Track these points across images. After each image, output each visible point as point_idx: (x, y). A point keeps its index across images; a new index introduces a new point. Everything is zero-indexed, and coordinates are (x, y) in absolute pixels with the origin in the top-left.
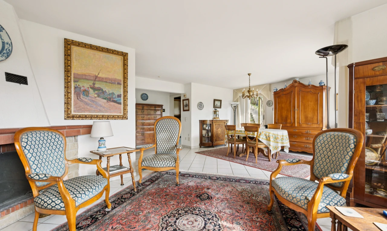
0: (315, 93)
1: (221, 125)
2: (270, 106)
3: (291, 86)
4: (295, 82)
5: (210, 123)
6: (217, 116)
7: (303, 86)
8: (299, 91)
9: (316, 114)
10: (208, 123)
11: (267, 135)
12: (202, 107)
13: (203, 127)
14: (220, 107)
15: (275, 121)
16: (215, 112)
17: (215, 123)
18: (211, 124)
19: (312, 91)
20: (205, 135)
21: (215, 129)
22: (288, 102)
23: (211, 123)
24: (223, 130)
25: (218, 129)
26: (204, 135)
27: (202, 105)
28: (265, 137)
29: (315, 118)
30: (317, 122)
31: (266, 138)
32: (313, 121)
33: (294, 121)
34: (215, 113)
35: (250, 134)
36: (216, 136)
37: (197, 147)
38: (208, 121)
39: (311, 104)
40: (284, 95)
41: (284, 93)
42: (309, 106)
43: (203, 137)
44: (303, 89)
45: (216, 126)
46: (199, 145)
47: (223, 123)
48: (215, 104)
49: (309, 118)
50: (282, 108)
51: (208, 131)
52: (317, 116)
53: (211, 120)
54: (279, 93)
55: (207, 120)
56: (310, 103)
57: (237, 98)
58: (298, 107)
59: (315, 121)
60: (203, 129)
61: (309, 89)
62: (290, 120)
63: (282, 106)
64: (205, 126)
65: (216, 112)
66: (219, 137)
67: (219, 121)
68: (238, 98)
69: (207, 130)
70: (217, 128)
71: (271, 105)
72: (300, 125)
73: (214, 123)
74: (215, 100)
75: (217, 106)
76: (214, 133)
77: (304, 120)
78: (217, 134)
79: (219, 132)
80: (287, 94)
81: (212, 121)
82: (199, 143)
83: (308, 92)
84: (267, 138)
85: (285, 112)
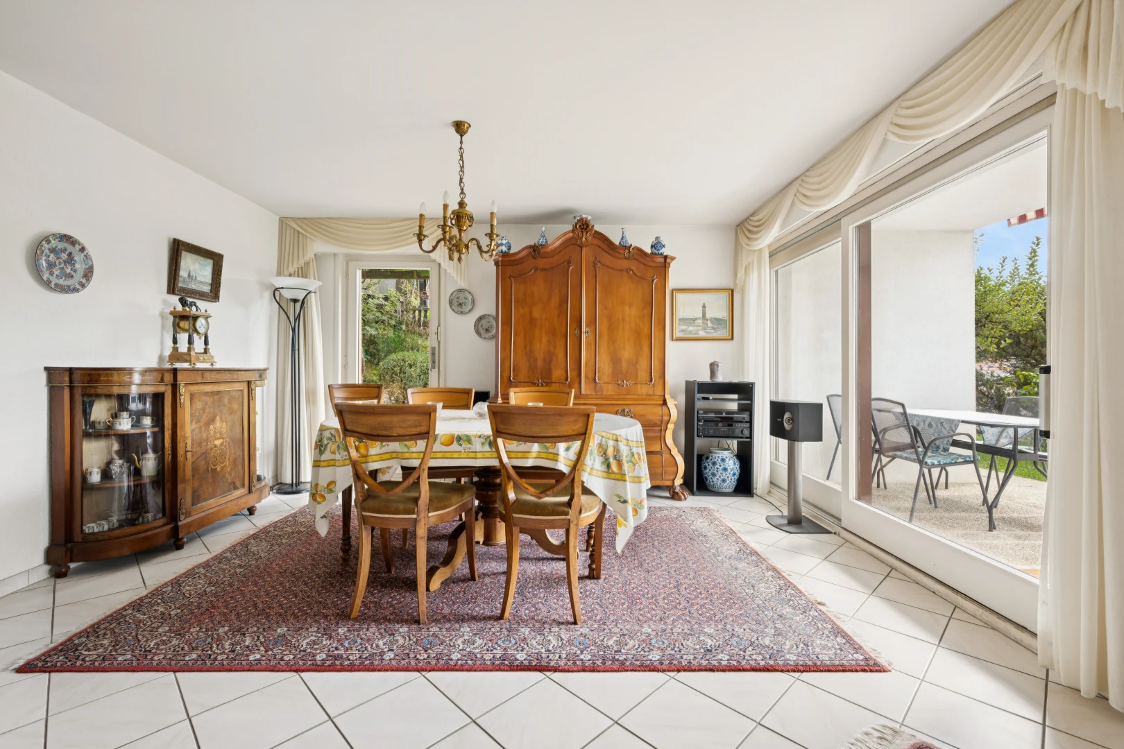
0: (643, 278)
1: (226, 400)
2: (462, 313)
3: (566, 241)
4: (583, 226)
5: (149, 390)
6: (199, 345)
7: (605, 247)
8: (594, 266)
9: (646, 349)
10: (134, 391)
11: (610, 451)
12: (78, 277)
13: (86, 413)
14: (214, 295)
15: (506, 375)
16: (184, 320)
17: (194, 388)
18: (158, 398)
19: (634, 268)
20: (106, 474)
21: (189, 429)
22: (555, 301)
23: (161, 389)
24: (238, 429)
25: (212, 421)
26: (95, 478)
27: (78, 257)
28: (602, 459)
29: (643, 364)
30: (648, 379)
31: (604, 468)
32: (637, 374)
33: (575, 374)
34: (184, 324)
35: (525, 455)
36: (195, 470)
37: (22, 583)
38: (137, 378)
39: (631, 313)
40: (543, 270)
41: (541, 263)
42: (623, 320)
43: (86, 486)
44: (606, 259)
45: (199, 405)
46: (39, 558)
47: (237, 386)
48: (183, 273)
49: (624, 365)
50: (532, 321)
51: (129, 446)
52: (649, 355)
53: (161, 372)
54: (521, 261)
55: (129, 371)
56: (627, 309)
57: (302, 262)
58: (592, 322)
59: (643, 375)
60: (87, 435)
61: (626, 262)
62: (563, 372)
63: (531, 313)
64: (100, 412)
65: (195, 318)
66: (214, 471)
67: (214, 377)
68: (307, 264)
69: (123, 438)
70: (204, 419)
71: (470, 307)
72: (598, 388)
73: (182, 390)
74: (177, 248)
75: (193, 286)
76: (181, 451)
77: (610, 370)
78: (205, 454)
79: (218, 442)
80: (552, 268)
81: (168, 378)
82: (43, 541)
83: (621, 270)
84: (609, 466)
85: (544, 340)
